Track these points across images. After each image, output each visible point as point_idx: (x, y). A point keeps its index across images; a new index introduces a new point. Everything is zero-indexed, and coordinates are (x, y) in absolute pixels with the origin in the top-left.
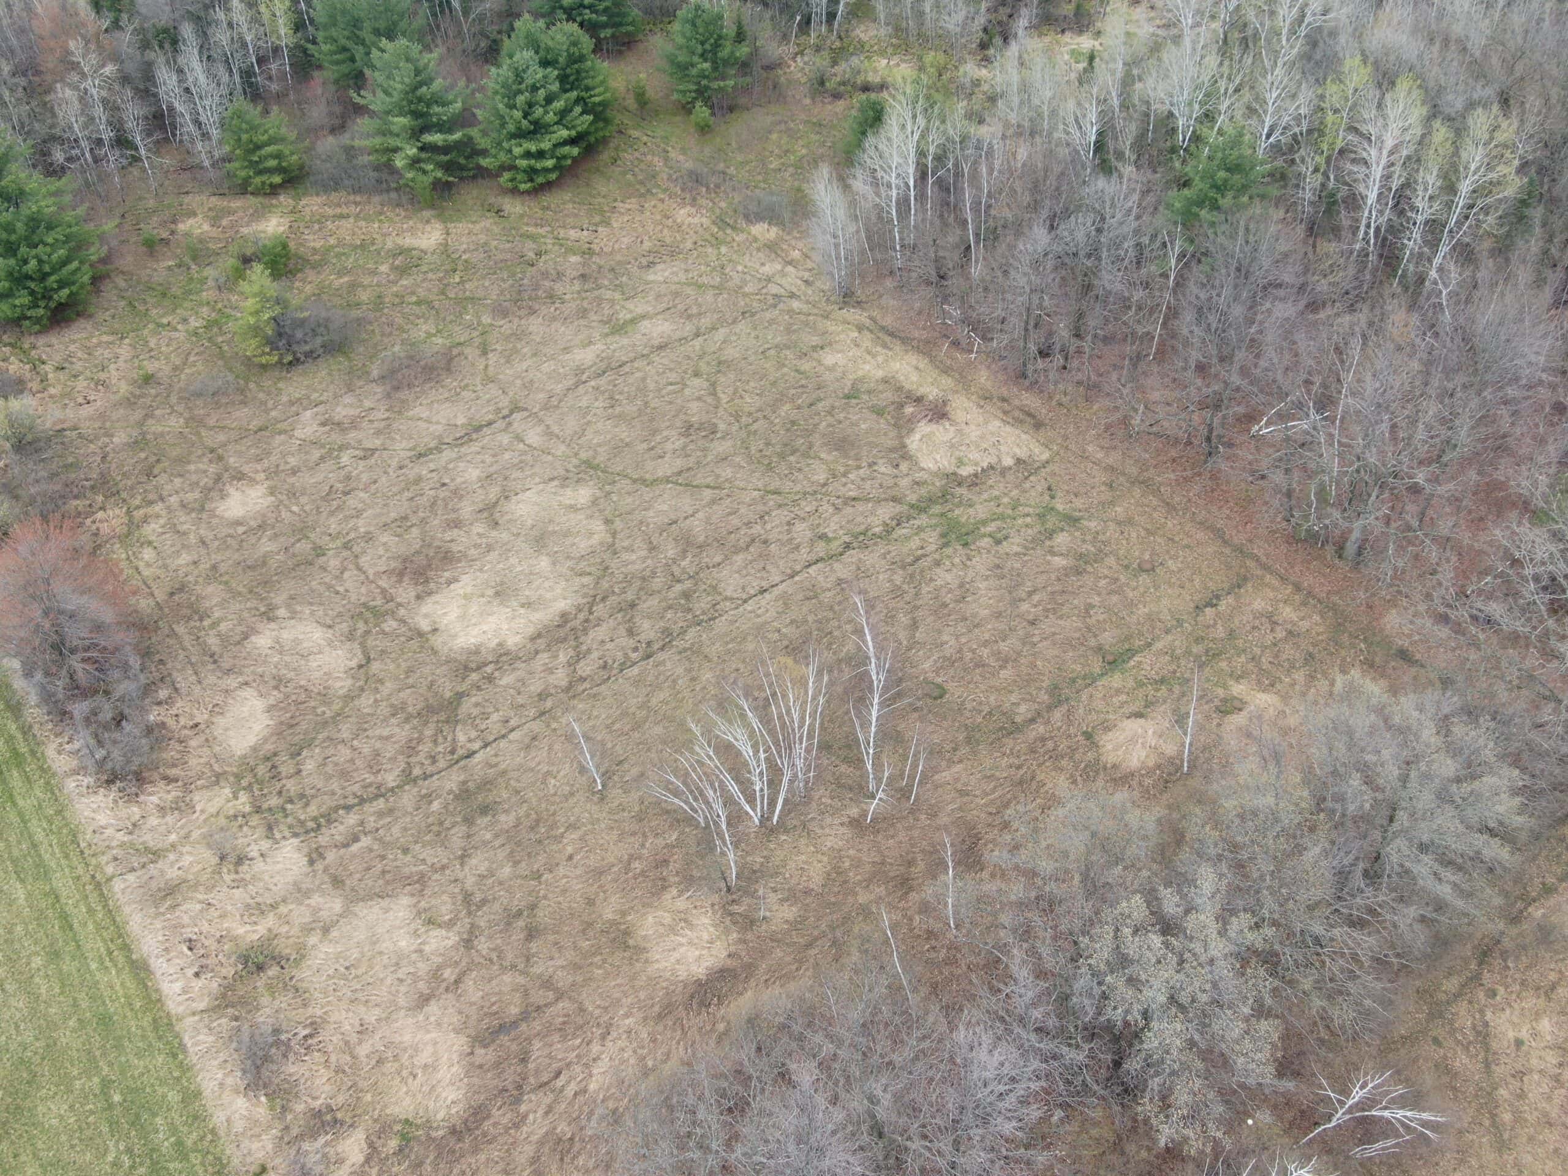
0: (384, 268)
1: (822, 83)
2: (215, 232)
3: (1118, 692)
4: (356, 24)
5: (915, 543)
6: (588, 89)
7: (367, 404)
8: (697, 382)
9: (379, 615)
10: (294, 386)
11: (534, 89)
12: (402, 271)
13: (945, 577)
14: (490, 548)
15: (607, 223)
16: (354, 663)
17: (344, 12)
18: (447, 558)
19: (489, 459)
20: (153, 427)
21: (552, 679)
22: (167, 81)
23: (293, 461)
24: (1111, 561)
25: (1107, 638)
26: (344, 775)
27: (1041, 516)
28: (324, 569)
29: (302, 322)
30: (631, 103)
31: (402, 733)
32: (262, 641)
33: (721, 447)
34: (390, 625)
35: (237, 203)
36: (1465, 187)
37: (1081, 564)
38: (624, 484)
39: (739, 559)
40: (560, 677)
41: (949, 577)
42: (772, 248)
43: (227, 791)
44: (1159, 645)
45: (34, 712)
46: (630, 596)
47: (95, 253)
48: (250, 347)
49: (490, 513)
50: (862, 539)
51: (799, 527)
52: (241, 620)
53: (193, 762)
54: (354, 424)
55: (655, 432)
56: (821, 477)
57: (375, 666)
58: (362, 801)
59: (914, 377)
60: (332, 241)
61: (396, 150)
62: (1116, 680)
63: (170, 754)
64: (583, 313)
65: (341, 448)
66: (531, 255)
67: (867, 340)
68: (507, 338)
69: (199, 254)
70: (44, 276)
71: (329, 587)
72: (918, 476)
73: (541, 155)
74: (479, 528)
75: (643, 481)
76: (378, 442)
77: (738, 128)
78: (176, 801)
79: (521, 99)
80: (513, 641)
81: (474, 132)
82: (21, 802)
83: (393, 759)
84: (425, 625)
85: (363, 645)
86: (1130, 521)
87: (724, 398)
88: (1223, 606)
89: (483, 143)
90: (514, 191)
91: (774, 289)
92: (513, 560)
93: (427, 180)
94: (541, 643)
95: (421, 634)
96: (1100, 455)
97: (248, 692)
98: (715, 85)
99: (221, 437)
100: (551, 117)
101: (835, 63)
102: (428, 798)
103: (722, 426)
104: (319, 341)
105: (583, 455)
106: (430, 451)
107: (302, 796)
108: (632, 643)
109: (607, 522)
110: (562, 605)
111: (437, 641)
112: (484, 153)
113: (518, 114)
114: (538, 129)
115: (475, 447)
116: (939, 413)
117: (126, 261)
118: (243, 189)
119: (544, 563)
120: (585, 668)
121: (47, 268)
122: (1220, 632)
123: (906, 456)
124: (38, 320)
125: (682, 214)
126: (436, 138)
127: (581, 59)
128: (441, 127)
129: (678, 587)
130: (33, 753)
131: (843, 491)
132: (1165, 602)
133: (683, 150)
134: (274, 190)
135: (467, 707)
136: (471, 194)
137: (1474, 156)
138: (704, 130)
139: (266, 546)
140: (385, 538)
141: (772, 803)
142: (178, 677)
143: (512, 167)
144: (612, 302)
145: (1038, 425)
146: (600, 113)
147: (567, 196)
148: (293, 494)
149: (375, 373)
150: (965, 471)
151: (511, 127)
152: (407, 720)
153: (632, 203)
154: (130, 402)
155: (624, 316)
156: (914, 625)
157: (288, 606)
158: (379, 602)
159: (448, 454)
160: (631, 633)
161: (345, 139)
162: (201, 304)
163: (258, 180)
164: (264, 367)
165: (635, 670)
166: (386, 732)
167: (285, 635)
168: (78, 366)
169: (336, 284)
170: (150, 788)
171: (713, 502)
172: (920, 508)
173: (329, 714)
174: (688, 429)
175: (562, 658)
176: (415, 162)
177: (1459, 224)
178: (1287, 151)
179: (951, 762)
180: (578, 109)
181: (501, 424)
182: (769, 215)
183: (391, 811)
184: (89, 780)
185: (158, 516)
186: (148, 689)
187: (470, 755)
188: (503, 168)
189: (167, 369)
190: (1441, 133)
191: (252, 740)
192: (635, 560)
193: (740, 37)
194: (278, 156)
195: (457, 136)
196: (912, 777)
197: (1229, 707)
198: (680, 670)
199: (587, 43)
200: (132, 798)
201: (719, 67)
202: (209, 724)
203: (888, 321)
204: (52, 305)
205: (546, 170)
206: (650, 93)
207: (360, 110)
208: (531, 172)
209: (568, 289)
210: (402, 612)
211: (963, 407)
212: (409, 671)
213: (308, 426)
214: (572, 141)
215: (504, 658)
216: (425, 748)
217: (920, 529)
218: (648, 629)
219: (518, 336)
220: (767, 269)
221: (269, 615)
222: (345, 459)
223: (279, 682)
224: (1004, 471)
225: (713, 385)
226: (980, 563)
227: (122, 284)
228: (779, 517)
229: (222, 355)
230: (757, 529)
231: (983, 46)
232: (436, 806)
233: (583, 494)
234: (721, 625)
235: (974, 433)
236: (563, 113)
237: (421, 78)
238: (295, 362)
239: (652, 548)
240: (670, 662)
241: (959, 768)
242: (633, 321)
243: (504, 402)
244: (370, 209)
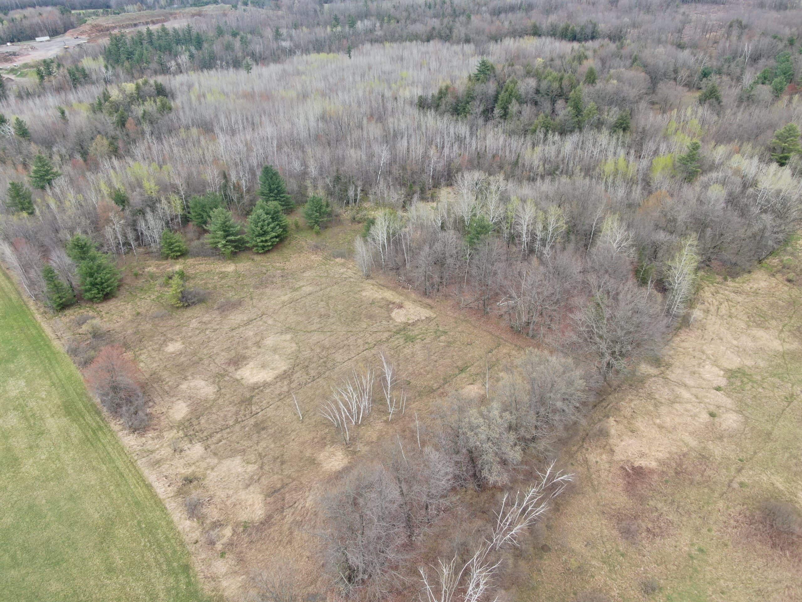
0: (216, 278)
1: (354, 219)
2: (158, 271)
3: (464, 378)
4: (203, 206)
5: (396, 342)
6: (280, 221)
7: (214, 316)
8: (322, 303)
9: (223, 376)
10: (188, 313)
11: (264, 221)
12: (222, 278)
13: (407, 351)
14: (258, 354)
15: (289, 261)
16: (215, 390)
17: (199, 203)
18: (244, 358)
19: (256, 329)
20: (141, 328)
21: (283, 389)
22: (142, 225)
23: (190, 334)
24: (458, 343)
25: (459, 363)
26: (215, 423)
27: (435, 332)
28: (203, 364)
29: (190, 293)
30: (293, 227)
31: (234, 409)
32: (184, 386)
33: (332, 320)
34: (227, 378)
35: (165, 262)
36: (550, 229)
37: (449, 344)
38: (301, 333)
39: (341, 351)
40: (285, 389)
41: (408, 351)
42: (343, 265)
43: (175, 431)
44: (476, 364)
45: (105, 412)
46: (306, 364)
47: (119, 277)
48: (173, 301)
49: (258, 344)
50: (379, 343)
51: (359, 340)
52: (176, 381)
53: (162, 424)
54: (210, 322)
55: (310, 318)
56: (365, 326)
57: (223, 391)
58: (222, 430)
59: (392, 297)
60: (198, 271)
61: (219, 242)
62: (463, 375)
63: (155, 421)
64: (283, 286)
65: (206, 329)
66: (265, 271)
67: (376, 288)
68: (259, 295)
69: (152, 276)
70: (102, 283)
71: (205, 369)
72: (396, 324)
73: (266, 241)
74: (254, 348)
75: (308, 332)
76: (218, 327)
77: (328, 233)
78: (158, 435)
79: (260, 224)
80: (268, 380)
81: (244, 236)
82: (103, 441)
83: (231, 417)
84: (239, 377)
85: (218, 385)
86: (463, 332)
87: (331, 307)
88: (494, 352)
89: (247, 239)
90: (258, 253)
91: (344, 276)
92: (267, 357)
93: (229, 251)
94: (278, 380)
95: (237, 380)
96: (452, 314)
97: (180, 402)
98: (321, 220)
99: (165, 329)
100: (269, 229)
101: (358, 213)
102: (244, 427)
103: (332, 315)
104: (196, 299)
105: (287, 326)
106: (236, 328)
107: (201, 430)
108: (308, 377)
109: (297, 344)
110: (284, 368)
111: (243, 382)
112: (248, 242)
113: (259, 229)
114: (265, 233)
115: (250, 326)
116: (400, 306)
117: (128, 281)
118: (167, 258)
119: (277, 357)
120: (293, 385)
121: (104, 281)
122: (494, 359)
123: (391, 319)
124: (99, 298)
125: (313, 257)
126: (232, 238)
127: (278, 212)
128: (233, 234)
129: (322, 360)
130: (106, 426)
131: (372, 330)
132: (476, 352)
133: (311, 240)
134: (177, 257)
135: (255, 400)
136: (243, 255)
137: (552, 220)
138: (318, 233)
139: (183, 359)
140: (223, 354)
141: (358, 418)
142: (156, 399)
143: (257, 246)
144: (292, 283)
145: (432, 308)
146: (285, 228)
147: (275, 254)
148: (190, 343)
149: (216, 307)
150: (410, 322)
151: (257, 233)
152: (235, 405)
153: (296, 255)
154: (132, 321)
155: (297, 286)
156: (399, 365)
157: (192, 376)
158: (222, 372)
159: (241, 329)
160: (307, 374)
161: (201, 241)
162: (155, 291)
163: (172, 254)
164: (178, 308)
165: (310, 385)
166: (228, 409)
167: (192, 384)
168: (113, 312)
169: (201, 283)
170: (148, 432)
171: (331, 336)
172: (398, 332)
173: (208, 405)
174: (321, 316)
175: (285, 383)
176: (225, 246)
177: (551, 240)
178: (498, 223)
179: (414, 402)
180: (278, 227)
181: (259, 319)
182: (342, 256)
183: (232, 432)
184: (126, 432)
185: (144, 353)
186: (146, 403)
187: (257, 413)
188: (254, 246)
189: (145, 311)
190: (540, 213)
191: (182, 415)
192: (307, 353)
193: (327, 206)
194: (179, 246)
195: (239, 237)
196: (402, 407)
197: (498, 380)
198: (325, 383)
199: (280, 208)
200: (142, 436)
201: (322, 214)
202: (167, 412)
203: (382, 282)
204: (105, 293)
205: (268, 246)
206: (299, 224)
207: (206, 231)
208: (263, 247)
209: (278, 280)
210: (230, 374)
211: (408, 305)
212: (235, 391)
213: (194, 323)
214: (276, 237)
215: (266, 385)
216: (242, 412)
217: (398, 338)
218: (313, 373)
219: (262, 294)
220: (342, 271)
221: (185, 379)
222: (207, 332)
223: (190, 398)
224: (422, 321)
225: (328, 303)
226: (418, 346)
227: (127, 287)
228: (352, 339)
229: (163, 306)
230: (346, 342)
231: (404, 207)
232: (247, 429)
233: (288, 337)
234: (337, 370)
235: (412, 311)
236: (273, 228)
237: (227, 220)
238: (189, 306)
239: (312, 350)
240: (321, 381)
241: (417, 403)
242: (300, 287)
243: (260, 313)
244: (210, 261)
